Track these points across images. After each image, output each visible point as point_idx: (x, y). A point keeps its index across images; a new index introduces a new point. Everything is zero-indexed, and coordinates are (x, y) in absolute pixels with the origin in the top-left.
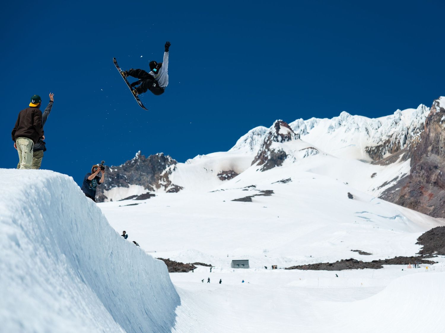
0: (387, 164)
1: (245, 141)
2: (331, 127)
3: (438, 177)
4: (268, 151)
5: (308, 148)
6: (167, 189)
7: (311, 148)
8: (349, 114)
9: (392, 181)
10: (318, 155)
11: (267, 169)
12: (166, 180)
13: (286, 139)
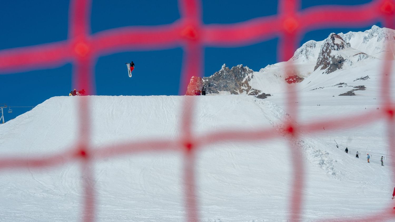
1: (301, 52)
2: (365, 38)
4: (329, 57)
5: (360, 54)
7: (362, 53)
8: (378, 27)
10: (368, 58)
11: (331, 72)
12: (247, 86)
13: (341, 48)
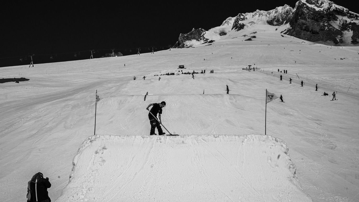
0: (279, 25)
2: (253, 15)
3: (305, 27)
4: (238, 24)
6: (204, 40)
7: (252, 22)
9: (284, 31)
10: (256, 23)
11: (239, 30)
12: (203, 37)
13: (243, 20)
